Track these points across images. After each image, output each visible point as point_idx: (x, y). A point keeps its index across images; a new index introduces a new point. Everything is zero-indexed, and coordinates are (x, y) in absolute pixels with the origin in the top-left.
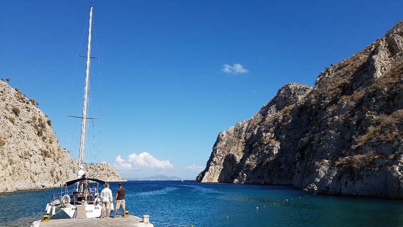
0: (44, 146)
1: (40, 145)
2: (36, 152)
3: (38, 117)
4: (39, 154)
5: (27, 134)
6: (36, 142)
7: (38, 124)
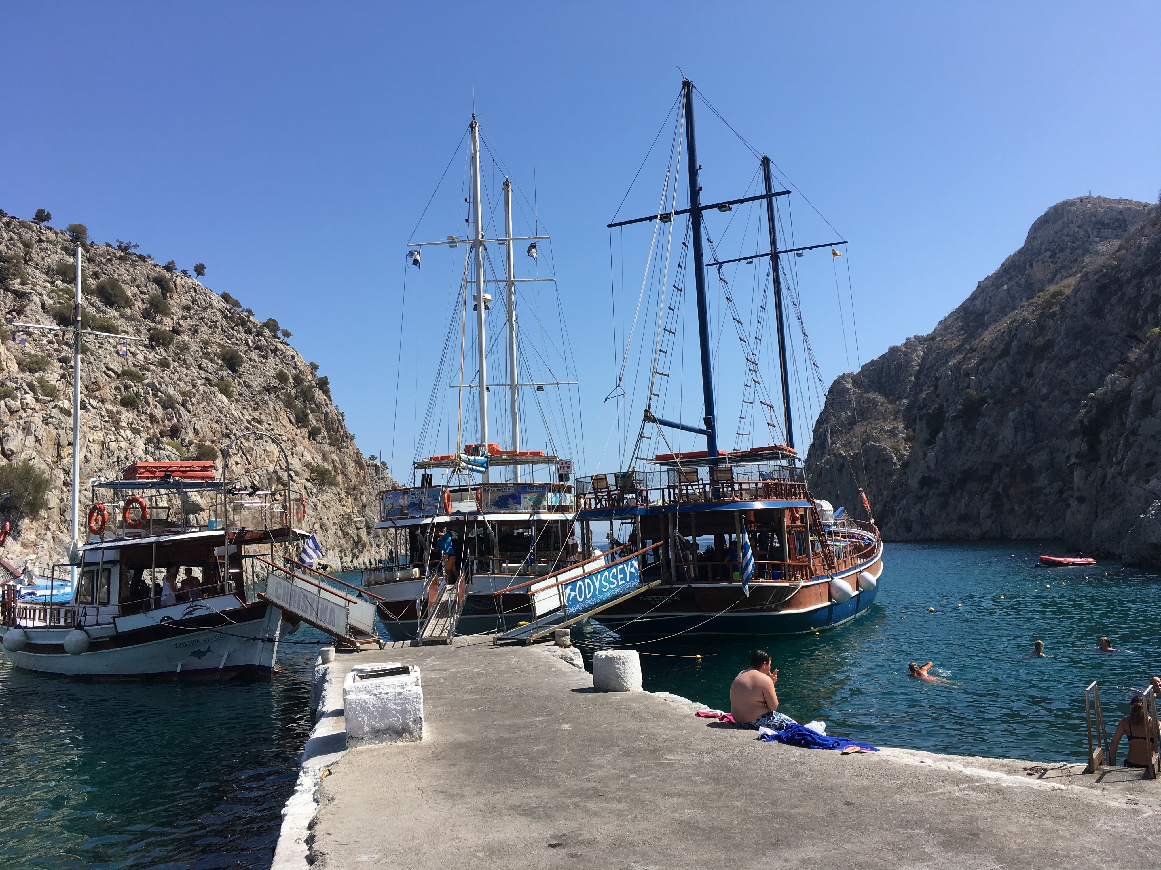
0: (316, 455)
1: (306, 453)
2: (297, 474)
3: (291, 372)
4: (306, 479)
5: (269, 424)
6: (295, 447)
7: (293, 392)
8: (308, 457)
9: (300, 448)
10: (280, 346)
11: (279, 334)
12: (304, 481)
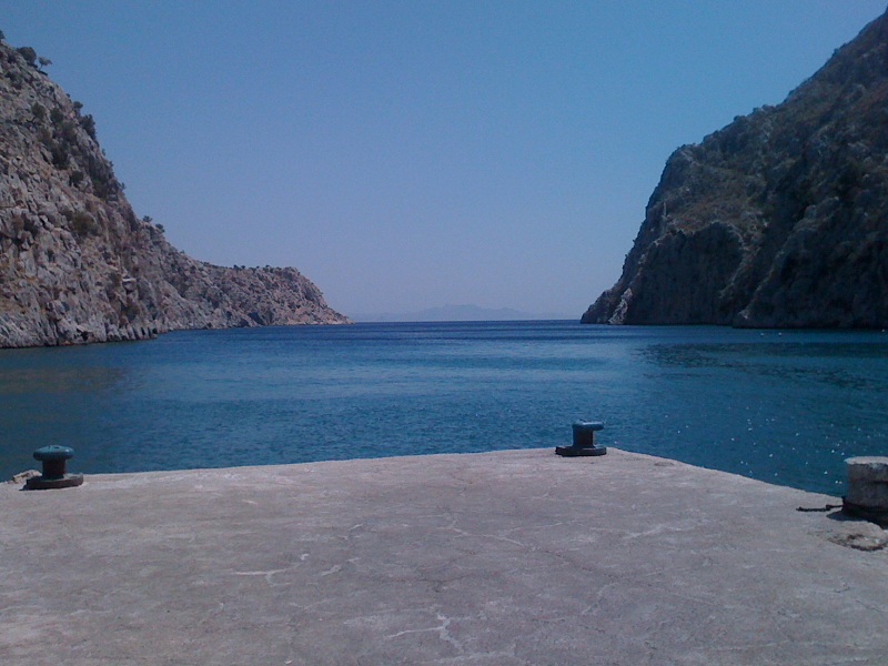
0: (77, 202)
1: (63, 197)
2: (51, 219)
3: (49, 108)
4: (62, 227)
5: (18, 159)
6: (50, 188)
7: (51, 129)
8: (66, 202)
9: (56, 191)
10: (36, 74)
11: (37, 62)
12: (59, 229)
